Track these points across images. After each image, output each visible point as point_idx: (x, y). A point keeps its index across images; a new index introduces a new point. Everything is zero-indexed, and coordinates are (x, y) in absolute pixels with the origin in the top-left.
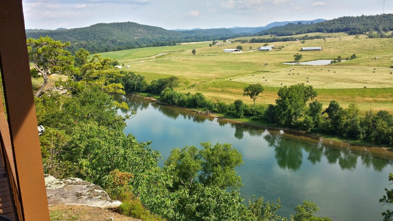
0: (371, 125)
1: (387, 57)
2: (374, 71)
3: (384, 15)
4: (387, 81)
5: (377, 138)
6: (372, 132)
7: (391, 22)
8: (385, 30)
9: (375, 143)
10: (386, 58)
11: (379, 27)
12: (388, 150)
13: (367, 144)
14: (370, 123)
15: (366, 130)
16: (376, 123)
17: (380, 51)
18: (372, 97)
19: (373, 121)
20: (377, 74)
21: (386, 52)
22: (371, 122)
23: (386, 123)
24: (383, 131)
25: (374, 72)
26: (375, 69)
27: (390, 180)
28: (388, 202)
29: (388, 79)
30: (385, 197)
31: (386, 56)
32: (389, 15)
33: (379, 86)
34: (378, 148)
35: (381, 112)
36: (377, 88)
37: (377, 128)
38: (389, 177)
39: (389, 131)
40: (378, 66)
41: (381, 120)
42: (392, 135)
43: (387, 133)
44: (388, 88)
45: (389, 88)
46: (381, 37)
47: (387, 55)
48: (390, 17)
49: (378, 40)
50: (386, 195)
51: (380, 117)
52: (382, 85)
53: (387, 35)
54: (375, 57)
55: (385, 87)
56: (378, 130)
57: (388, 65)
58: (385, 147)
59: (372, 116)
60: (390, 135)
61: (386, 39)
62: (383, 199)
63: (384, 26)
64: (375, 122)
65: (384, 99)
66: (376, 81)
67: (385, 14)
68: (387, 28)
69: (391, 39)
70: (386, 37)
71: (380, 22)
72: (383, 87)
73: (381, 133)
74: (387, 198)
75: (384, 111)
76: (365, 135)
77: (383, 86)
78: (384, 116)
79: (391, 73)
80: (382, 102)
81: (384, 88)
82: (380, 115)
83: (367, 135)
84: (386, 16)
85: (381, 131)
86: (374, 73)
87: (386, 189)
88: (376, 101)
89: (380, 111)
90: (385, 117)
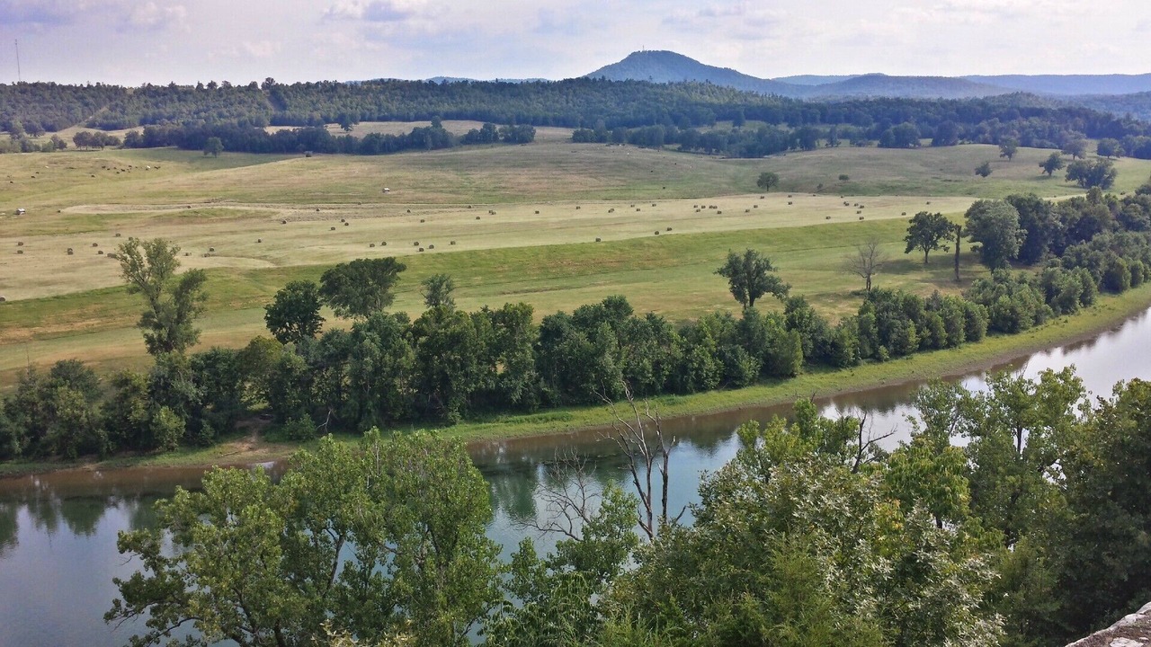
0: (40, 409)
1: (49, 206)
2: (20, 248)
3: (23, 87)
4: (62, 275)
5: (63, 442)
6: (45, 428)
7: (45, 105)
8: (32, 130)
9: (59, 457)
10: (47, 210)
11: (13, 122)
12: (100, 469)
13: (37, 466)
14: (34, 404)
15: (26, 425)
16: (53, 400)
17: (26, 189)
18: (26, 327)
19: (43, 397)
20: (29, 257)
21: (46, 192)
22: (36, 398)
23: (80, 394)
24: (77, 417)
25: (20, 252)
26: (20, 244)
27: (122, 551)
28: (130, 614)
29: (65, 270)
30: (117, 603)
31: (46, 203)
32: (35, 85)
33: (43, 293)
34: (71, 470)
35: (61, 365)
36: (38, 299)
37: (59, 413)
38: (119, 543)
39: (92, 415)
40: (29, 233)
41: (66, 388)
42: (103, 424)
43: (88, 423)
44: (68, 295)
45: (72, 296)
46: (24, 150)
47: (50, 202)
48: (41, 93)
49: (17, 159)
50: (120, 597)
51: (61, 379)
52: (51, 288)
53: (41, 145)
54: (15, 210)
55: (60, 294)
56: (61, 418)
57: (56, 229)
58: (90, 462)
59: (37, 382)
60: (98, 426)
61: (37, 156)
62: (114, 611)
63: (28, 118)
64: (50, 396)
65: (63, 328)
66: (31, 278)
67: (25, 84)
68: (38, 125)
69: (52, 154)
70: (37, 149)
71: (13, 106)
72: (54, 294)
73: (71, 424)
74: (124, 604)
75: (70, 362)
76: (28, 439)
77: (53, 291)
78: (72, 375)
79: (70, 252)
80: (56, 337)
81: (57, 297)
82: (59, 375)
83: (32, 440)
84: (29, 89)
85: (70, 419)
86: (20, 256)
87: (117, 581)
88: (40, 337)
89: (57, 363)
90: (76, 379)
